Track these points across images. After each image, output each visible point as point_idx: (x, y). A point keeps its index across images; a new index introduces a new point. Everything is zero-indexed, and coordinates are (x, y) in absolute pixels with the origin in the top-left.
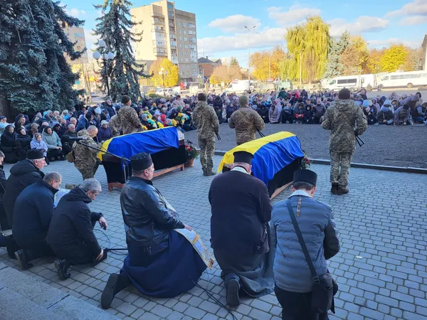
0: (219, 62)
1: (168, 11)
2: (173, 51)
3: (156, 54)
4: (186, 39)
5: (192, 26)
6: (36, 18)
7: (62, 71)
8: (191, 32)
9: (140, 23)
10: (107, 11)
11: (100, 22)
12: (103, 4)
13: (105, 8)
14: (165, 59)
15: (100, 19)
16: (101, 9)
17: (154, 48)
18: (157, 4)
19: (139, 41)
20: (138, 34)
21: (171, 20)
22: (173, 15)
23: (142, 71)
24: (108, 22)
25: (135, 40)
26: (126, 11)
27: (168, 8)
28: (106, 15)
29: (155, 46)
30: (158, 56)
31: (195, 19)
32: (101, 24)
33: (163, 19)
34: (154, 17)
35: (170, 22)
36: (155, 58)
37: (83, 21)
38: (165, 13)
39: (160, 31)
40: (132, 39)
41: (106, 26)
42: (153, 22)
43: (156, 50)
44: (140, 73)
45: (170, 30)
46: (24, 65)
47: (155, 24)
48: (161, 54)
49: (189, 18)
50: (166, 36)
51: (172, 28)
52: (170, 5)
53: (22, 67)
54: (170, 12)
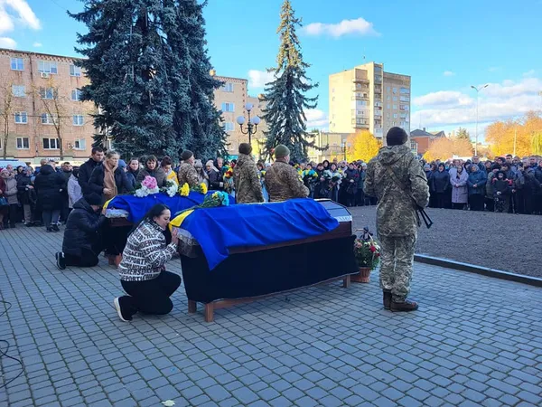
0: (441, 134)
1: (375, 75)
2: (377, 121)
3: (355, 126)
4: (395, 107)
5: (406, 91)
6: (170, 79)
7: (195, 136)
8: (403, 98)
9: (316, 85)
10: (279, 75)
11: (270, 86)
12: (277, 66)
13: (278, 71)
14: (365, 132)
15: (271, 83)
16: (274, 73)
17: (353, 119)
18: (361, 67)
19: (314, 107)
20: (312, 100)
21: (377, 85)
22: (382, 79)
23: (314, 142)
24: (279, 86)
25: (308, 107)
26: (302, 74)
27: (375, 71)
28: (279, 79)
29: (354, 117)
30: (356, 128)
31: (409, 82)
32: (272, 89)
33: (368, 84)
34: (356, 82)
35: (375, 88)
36: (354, 131)
37: (223, 83)
38: (370, 77)
39: (361, 99)
40: (305, 105)
41: (277, 91)
42: (355, 89)
43: (354, 122)
44: (311, 145)
45: (375, 97)
46: (151, 128)
47: (356, 91)
48: (361, 125)
49: (401, 82)
50: (369, 104)
51: (378, 95)
52: (377, 67)
53: (148, 130)
54: (376, 76)
